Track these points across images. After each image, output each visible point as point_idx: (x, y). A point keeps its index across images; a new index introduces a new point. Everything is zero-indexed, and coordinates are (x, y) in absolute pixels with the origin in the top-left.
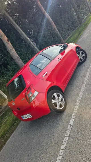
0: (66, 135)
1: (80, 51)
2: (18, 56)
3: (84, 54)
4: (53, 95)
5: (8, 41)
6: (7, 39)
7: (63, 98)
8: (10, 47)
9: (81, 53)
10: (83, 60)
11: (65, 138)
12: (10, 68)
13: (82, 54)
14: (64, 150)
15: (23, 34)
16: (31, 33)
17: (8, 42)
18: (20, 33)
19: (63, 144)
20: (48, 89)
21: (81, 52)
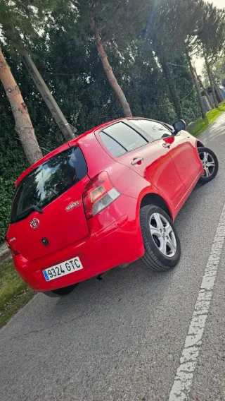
0: (195, 313)
1: (205, 153)
2: (39, 150)
3: (213, 162)
4: (151, 217)
5: (24, 107)
6: (23, 101)
7: (173, 233)
8: (24, 122)
9: (206, 159)
10: (210, 175)
11: (195, 319)
12: (4, 183)
13: (209, 160)
14: (199, 346)
15: (56, 112)
16: (73, 118)
17: (24, 111)
18: (50, 107)
19: (190, 332)
20: (143, 195)
21: (206, 155)
